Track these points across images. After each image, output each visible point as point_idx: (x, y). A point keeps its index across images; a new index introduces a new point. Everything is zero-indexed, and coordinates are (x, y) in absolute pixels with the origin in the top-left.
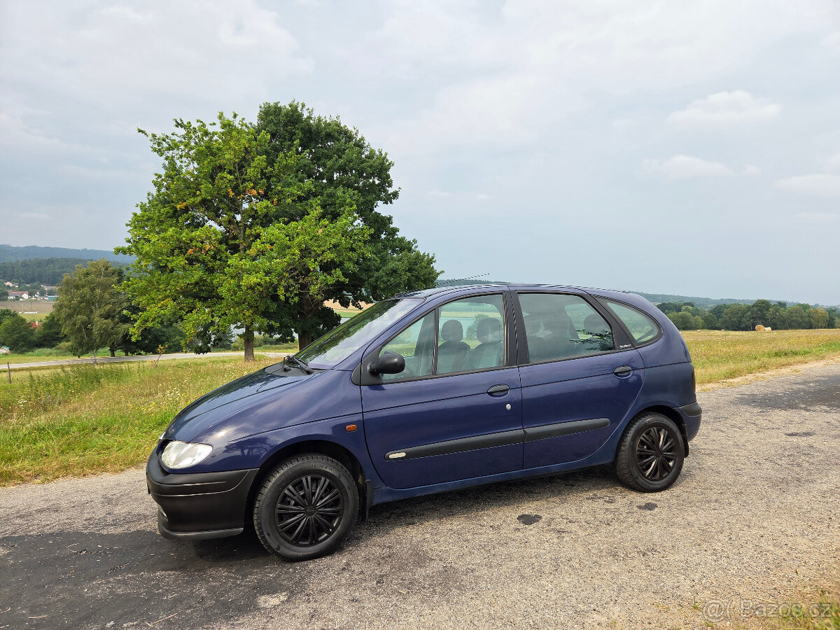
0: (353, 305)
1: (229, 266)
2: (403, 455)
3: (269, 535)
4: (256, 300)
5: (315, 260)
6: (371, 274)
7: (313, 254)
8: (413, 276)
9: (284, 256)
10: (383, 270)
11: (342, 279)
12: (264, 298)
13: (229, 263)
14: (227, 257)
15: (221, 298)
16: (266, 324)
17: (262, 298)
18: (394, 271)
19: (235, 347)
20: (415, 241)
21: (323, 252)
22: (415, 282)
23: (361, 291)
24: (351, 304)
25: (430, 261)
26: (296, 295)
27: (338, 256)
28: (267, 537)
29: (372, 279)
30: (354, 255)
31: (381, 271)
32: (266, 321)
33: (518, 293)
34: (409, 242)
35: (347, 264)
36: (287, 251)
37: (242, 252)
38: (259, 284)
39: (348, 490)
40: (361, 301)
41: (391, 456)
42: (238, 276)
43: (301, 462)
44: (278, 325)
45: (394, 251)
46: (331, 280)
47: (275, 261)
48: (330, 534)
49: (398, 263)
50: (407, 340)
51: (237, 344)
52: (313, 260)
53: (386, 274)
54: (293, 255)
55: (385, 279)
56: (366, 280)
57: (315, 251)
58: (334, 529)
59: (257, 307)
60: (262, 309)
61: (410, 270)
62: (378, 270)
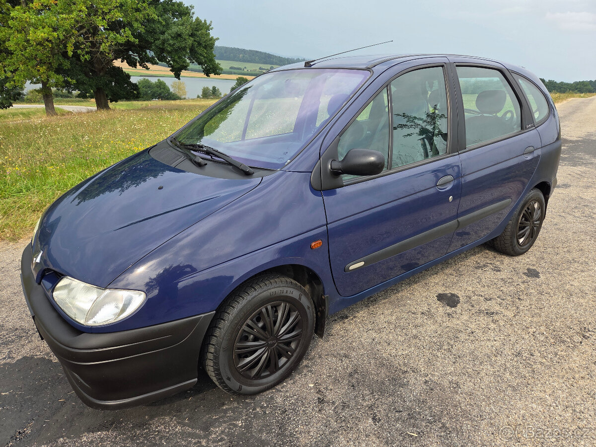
0: (140, 65)
1: (13, 18)
2: (362, 263)
3: (229, 379)
4: (47, 57)
5: (103, 19)
6: (156, 36)
7: (100, 11)
8: (195, 41)
9: (71, 12)
10: (168, 34)
11: (132, 39)
12: (55, 54)
13: (12, 15)
14: (8, 10)
15: (10, 53)
16: (62, 80)
17: (54, 55)
18: (179, 35)
19: (28, 99)
20: (192, 7)
21: (110, 10)
22: (197, 47)
23: (146, 53)
24: (138, 64)
25: (208, 28)
26: (87, 53)
27: (126, 16)
28: (227, 382)
29: (158, 42)
30: (139, 16)
31: (166, 34)
32: (61, 78)
33: (457, 66)
34: (187, 7)
35: (136, 25)
36: (73, 7)
37: (24, 5)
38: (47, 40)
39: (307, 310)
40: (147, 62)
41: (351, 268)
42: (23, 30)
43: (260, 291)
44: (74, 81)
45: (173, 15)
46: (121, 39)
47: (61, 16)
48: (289, 358)
49: (181, 27)
50: (183, 97)
51: (29, 97)
52: (100, 18)
53: (172, 37)
54: (80, 11)
55: (171, 42)
56: (152, 43)
57: (102, 9)
58: (293, 351)
59: (50, 63)
60: (55, 65)
61: (192, 35)
62: (163, 33)
